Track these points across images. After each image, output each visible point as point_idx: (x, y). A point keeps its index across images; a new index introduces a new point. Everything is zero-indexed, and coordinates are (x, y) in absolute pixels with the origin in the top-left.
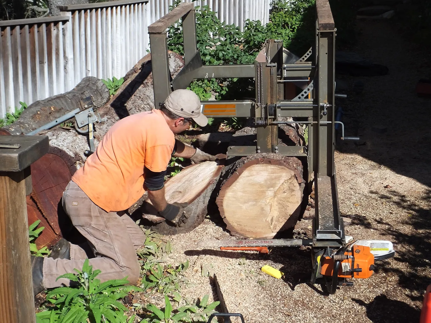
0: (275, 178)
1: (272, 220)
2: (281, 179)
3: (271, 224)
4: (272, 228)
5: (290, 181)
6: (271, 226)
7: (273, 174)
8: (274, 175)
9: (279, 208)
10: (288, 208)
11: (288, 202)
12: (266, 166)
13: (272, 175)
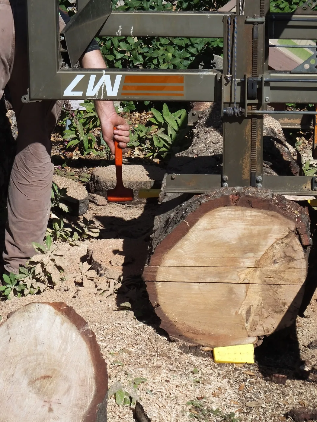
0: (259, 234)
1: (248, 312)
2: (271, 236)
3: (247, 320)
4: (248, 329)
5: (286, 241)
6: (246, 325)
7: (255, 225)
8: (257, 228)
9: (263, 290)
10: (280, 290)
11: (282, 278)
12: (242, 210)
13: (252, 227)
